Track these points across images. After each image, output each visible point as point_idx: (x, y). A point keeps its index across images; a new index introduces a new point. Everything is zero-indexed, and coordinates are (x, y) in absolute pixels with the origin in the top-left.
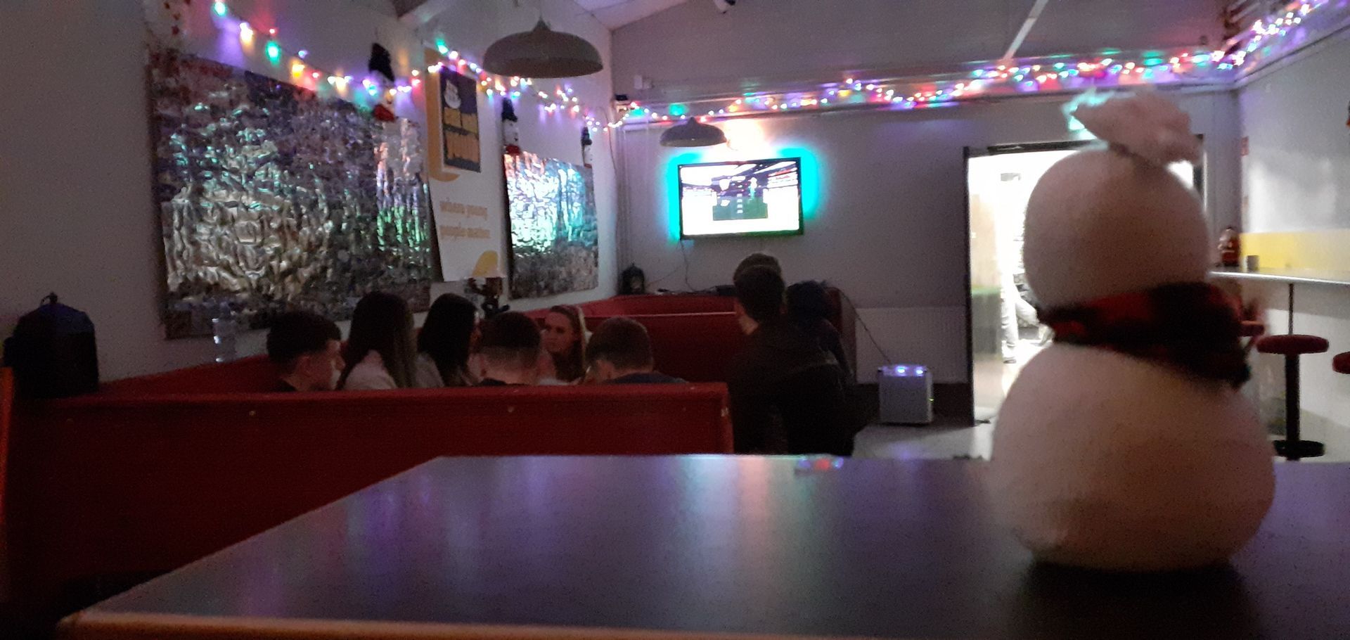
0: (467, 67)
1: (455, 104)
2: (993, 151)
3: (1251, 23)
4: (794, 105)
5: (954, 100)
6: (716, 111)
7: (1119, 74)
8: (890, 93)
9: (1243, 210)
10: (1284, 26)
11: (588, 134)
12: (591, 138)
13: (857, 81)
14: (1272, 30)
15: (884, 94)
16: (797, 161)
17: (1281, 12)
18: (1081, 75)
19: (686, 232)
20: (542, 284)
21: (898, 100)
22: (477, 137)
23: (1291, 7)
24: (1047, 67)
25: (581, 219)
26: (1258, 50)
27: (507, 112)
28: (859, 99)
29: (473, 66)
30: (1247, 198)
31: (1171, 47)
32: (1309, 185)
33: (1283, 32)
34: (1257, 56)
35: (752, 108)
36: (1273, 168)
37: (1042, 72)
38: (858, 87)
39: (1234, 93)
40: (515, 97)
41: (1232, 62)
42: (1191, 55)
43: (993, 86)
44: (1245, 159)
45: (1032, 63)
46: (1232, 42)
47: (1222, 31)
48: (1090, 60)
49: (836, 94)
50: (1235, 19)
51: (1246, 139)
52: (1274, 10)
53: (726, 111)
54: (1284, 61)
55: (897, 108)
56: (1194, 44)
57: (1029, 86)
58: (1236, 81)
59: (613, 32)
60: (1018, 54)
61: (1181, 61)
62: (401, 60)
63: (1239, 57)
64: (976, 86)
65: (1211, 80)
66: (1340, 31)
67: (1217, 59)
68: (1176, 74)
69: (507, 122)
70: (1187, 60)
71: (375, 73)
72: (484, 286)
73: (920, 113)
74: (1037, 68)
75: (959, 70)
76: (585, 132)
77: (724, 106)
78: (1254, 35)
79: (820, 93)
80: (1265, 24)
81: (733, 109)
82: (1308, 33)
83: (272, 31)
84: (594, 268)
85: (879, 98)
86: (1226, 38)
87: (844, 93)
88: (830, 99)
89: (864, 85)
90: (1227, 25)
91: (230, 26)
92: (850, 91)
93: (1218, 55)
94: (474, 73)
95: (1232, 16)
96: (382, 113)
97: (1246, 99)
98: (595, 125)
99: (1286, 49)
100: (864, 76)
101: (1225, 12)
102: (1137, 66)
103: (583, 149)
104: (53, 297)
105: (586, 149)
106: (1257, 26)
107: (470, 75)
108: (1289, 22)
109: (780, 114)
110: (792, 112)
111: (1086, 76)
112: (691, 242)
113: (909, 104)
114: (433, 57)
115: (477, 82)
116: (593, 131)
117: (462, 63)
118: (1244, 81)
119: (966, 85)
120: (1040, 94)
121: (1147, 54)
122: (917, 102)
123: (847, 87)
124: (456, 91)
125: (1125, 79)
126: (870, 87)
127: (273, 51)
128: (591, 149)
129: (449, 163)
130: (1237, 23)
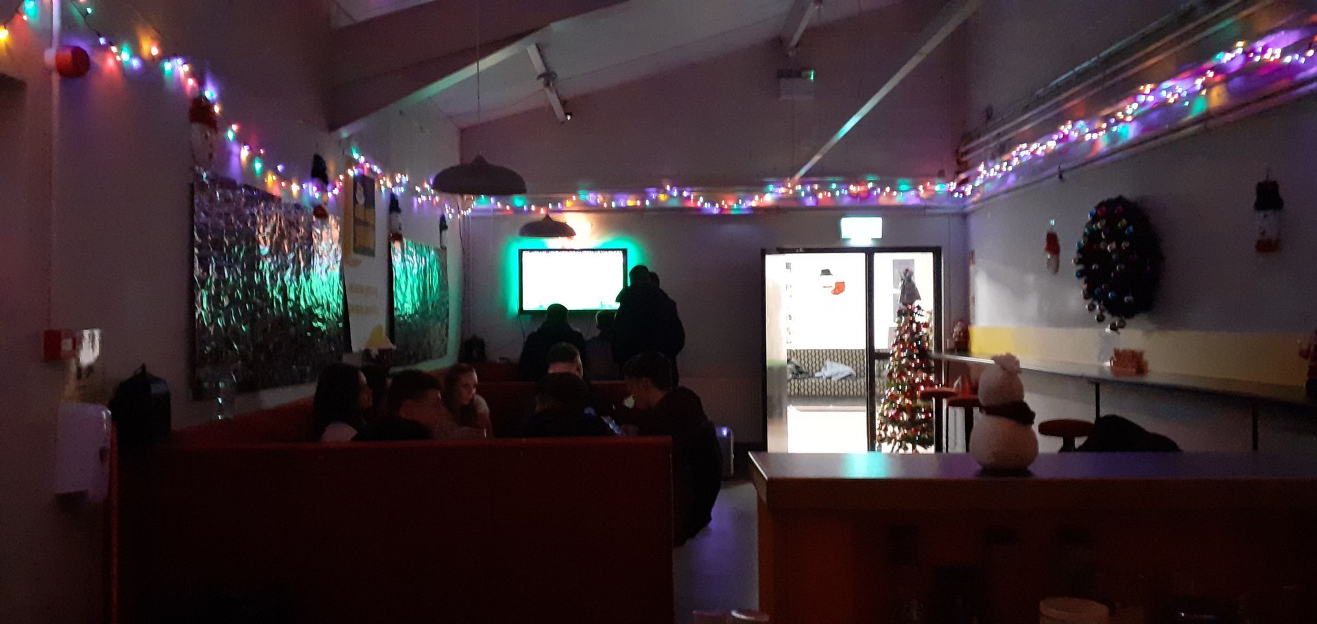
0: (370, 170)
1: (361, 201)
2: (781, 251)
3: (978, 164)
4: (622, 204)
5: (752, 208)
6: (555, 204)
7: (878, 195)
8: (701, 199)
9: (971, 306)
10: (1000, 171)
11: (445, 221)
12: (447, 224)
13: (674, 188)
14: (992, 173)
15: (696, 200)
16: (625, 252)
17: (998, 160)
18: (850, 195)
19: (525, 308)
20: (411, 353)
21: (707, 205)
22: (374, 229)
23: (1006, 157)
24: (825, 187)
25: (438, 295)
26: (982, 185)
27: (394, 204)
28: (674, 203)
29: (375, 168)
30: (974, 298)
31: (918, 178)
32: (1018, 293)
33: (1000, 176)
34: (981, 189)
35: (586, 204)
36: (993, 277)
37: (820, 190)
38: (675, 193)
39: (964, 216)
40: (399, 191)
41: (963, 193)
42: (933, 184)
43: (781, 199)
44: (972, 268)
45: (812, 183)
46: (963, 176)
47: (957, 168)
48: (857, 183)
49: (657, 198)
50: (964, 159)
51: (973, 253)
52: (993, 158)
53: (563, 205)
54: (1001, 197)
55: (708, 213)
56: (933, 176)
57: (810, 201)
58: (964, 207)
59: (463, 131)
60: (807, 175)
61: (925, 188)
62: (331, 168)
63: (968, 189)
64: (769, 199)
65: (945, 204)
66: (1042, 180)
67: (952, 189)
68: (922, 199)
69: (394, 214)
70: (929, 188)
71: (316, 180)
72: (377, 356)
73: (724, 217)
74: (816, 187)
75: (758, 186)
76: (443, 219)
77: (562, 201)
78: (979, 174)
79: (643, 195)
80: (987, 168)
81: (568, 204)
82: (1017, 177)
83: (262, 151)
84: (445, 339)
85: (691, 204)
86: (958, 173)
87: (662, 197)
88: (653, 202)
89: (680, 193)
90: (959, 163)
91: (235, 148)
92: (668, 196)
93: (953, 186)
94: (376, 173)
95: (962, 156)
96: (320, 212)
97: (974, 223)
98: (450, 212)
99: (1003, 188)
100: (680, 184)
101: (957, 151)
102: (892, 190)
103: (441, 232)
104: (143, 367)
105: (443, 233)
106: (981, 168)
107: (371, 176)
108: (1004, 169)
109: (609, 210)
110: (620, 210)
111: (854, 196)
112: (529, 316)
113: (715, 211)
114: (352, 163)
115: (376, 180)
116: (449, 216)
117: (368, 165)
118: (971, 207)
119: (760, 197)
120: (818, 208)
121: (900, 181)
122: (721, 208)
123: (665, 192)
124: (362, 189)
125: (883, 200)
126: (685, 194)
127: (258, 166)
128: (447, 234)
129: (356, 250)
130: (966, 162)
